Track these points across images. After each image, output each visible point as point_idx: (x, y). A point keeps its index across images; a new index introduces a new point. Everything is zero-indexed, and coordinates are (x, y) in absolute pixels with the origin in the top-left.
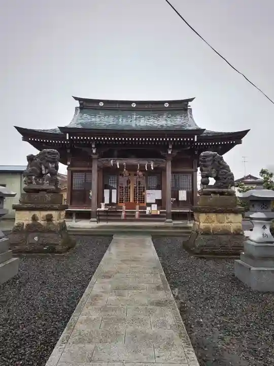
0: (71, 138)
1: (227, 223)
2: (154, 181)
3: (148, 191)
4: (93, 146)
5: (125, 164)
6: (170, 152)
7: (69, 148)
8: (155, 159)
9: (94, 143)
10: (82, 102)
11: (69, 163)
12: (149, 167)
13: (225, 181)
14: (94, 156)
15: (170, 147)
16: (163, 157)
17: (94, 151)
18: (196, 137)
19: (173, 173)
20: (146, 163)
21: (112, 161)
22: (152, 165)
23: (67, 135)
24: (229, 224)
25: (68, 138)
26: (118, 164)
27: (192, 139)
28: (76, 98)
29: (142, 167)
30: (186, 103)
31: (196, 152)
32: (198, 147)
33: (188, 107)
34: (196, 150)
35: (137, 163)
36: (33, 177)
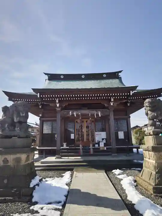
0: (41, 96)
2: (99, 125)
3: (96, 133)
4: (57, 102)
5: (80, 114)
6: (112, 104)
7: (40, 105)
8: (101, 110)
9: (58, 99)
10: (49, 76)
11: (41, 115)
12: (97, 115)
14: (58, 109)
15: (112, 100)
16: (107, 108)
17: (58, 105)
18: (131, 92)
19: (114, 119)
20: (95, 113)
21: (70, 112)
22: (100, 114)
23: (39, 94)
25: (39, 97)
26: (75, 114)
27: (128, 94)
28: (46, 74)
29: (93, 115)
30: (118, 74)
31: (129, 105)
32: (130, 101)
33: (119, 76)
34: (128, 103)
35: (88, 113)
36: (7, 125)
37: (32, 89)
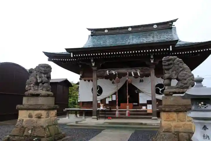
0: (75, 56)
1: (188, 121)
4: (92, 61)
5: (117, 73)
6: (152, 61)
8: (140, 68)
9: (92, 58)
10: (92, 31)
11: (81, 75)
13: (186, 82)
14: (94, 69)
15: (152, 57)
17: (93, 65)
18: (171, 47)
20: (132, 71)
21: (108, 71)
22: (138, 73)
25: (72, 56)
27: (168, 49)
28: (89, 29)
30: (171, 23)
33: (173, 26)
35: (126, 71)
36: (32, 85)
37: (65, 49)
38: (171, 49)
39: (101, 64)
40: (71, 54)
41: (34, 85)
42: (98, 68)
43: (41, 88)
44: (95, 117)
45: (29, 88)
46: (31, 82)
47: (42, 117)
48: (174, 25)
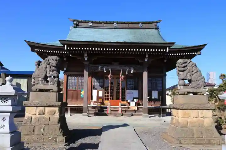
0: (69, 48)
1: (201, 118)
2: (131, 83)
3: (127, 91)
4: (86, 55)
5: (110, 69)
6: (146, 60)
7: (65, 57)
8: (134, 66)
10: (75, 22)
11: (65, 69)
12: (129, 72)
13: (198, 83)
14: (86, 64)
15: (147, 56)
16: (141, 64)
17: (86, 59)
18: (168, 49)
20: (127, 69)
21: (100, 67)
22: (132, 71)
24: (203, 119)
25: (66, 49)
26: (105, 69)
27: (165, 50)
29: (124, 72)
30: (156, 24)
31: (165, 61)
32: (167, 57)
34: (165, 59)
35: (120, 68)
36: (40, 79)
37: (59, 40)
38: (167, 51)
39: (93, 59)
40: (65, 47)
41: (43, 79)
42: (90, 63)
43: (52, 83)
44: (86, 114)
45: (36, 82)
46: (38, 75)
47: (55, 114)
48: (158, 26)
